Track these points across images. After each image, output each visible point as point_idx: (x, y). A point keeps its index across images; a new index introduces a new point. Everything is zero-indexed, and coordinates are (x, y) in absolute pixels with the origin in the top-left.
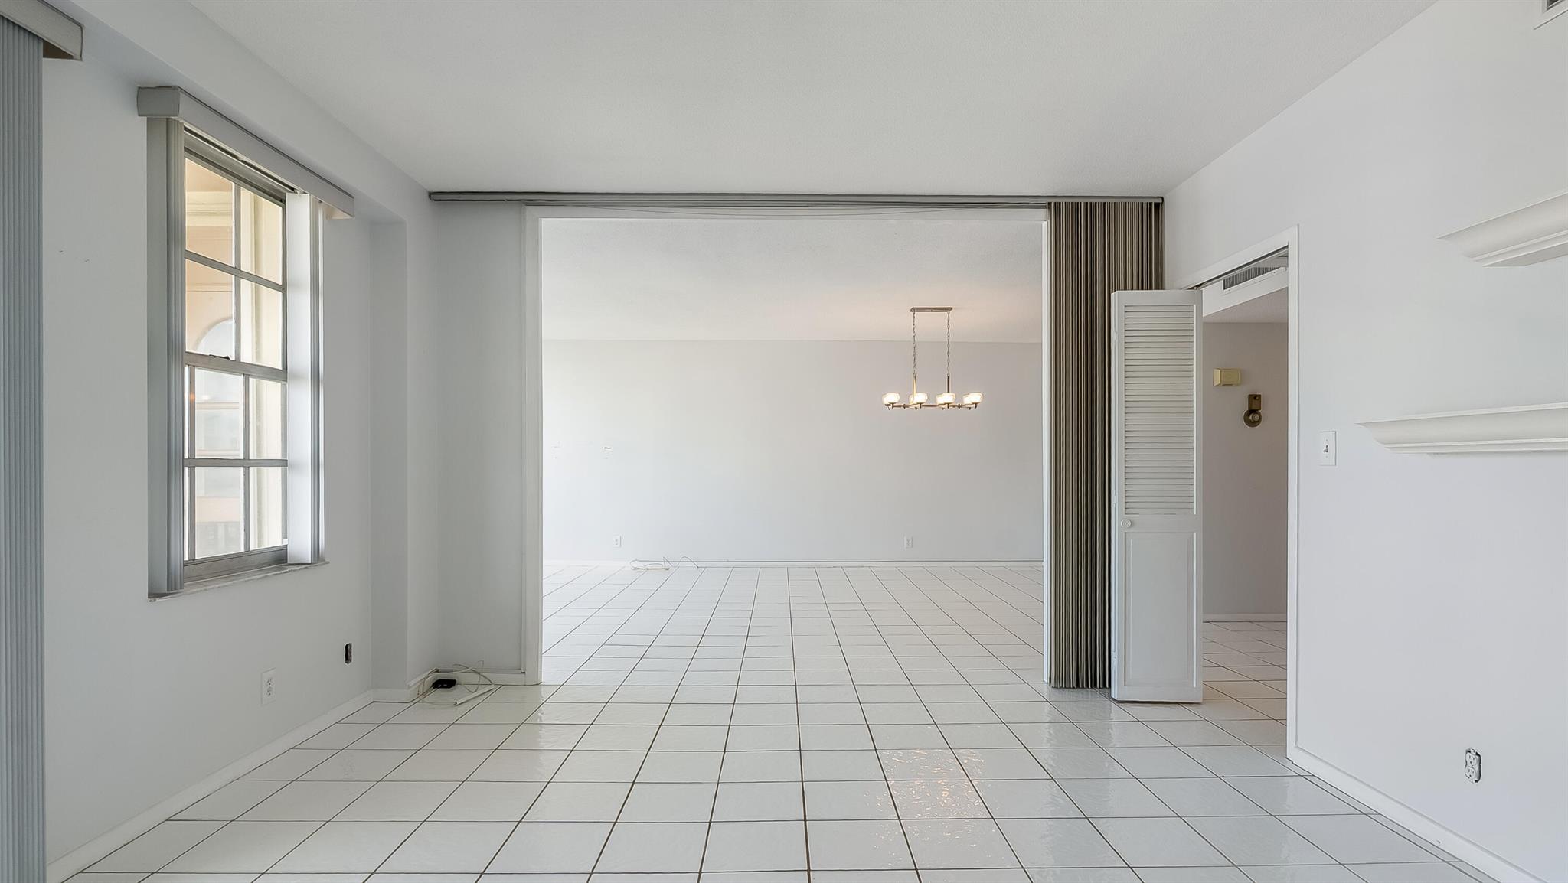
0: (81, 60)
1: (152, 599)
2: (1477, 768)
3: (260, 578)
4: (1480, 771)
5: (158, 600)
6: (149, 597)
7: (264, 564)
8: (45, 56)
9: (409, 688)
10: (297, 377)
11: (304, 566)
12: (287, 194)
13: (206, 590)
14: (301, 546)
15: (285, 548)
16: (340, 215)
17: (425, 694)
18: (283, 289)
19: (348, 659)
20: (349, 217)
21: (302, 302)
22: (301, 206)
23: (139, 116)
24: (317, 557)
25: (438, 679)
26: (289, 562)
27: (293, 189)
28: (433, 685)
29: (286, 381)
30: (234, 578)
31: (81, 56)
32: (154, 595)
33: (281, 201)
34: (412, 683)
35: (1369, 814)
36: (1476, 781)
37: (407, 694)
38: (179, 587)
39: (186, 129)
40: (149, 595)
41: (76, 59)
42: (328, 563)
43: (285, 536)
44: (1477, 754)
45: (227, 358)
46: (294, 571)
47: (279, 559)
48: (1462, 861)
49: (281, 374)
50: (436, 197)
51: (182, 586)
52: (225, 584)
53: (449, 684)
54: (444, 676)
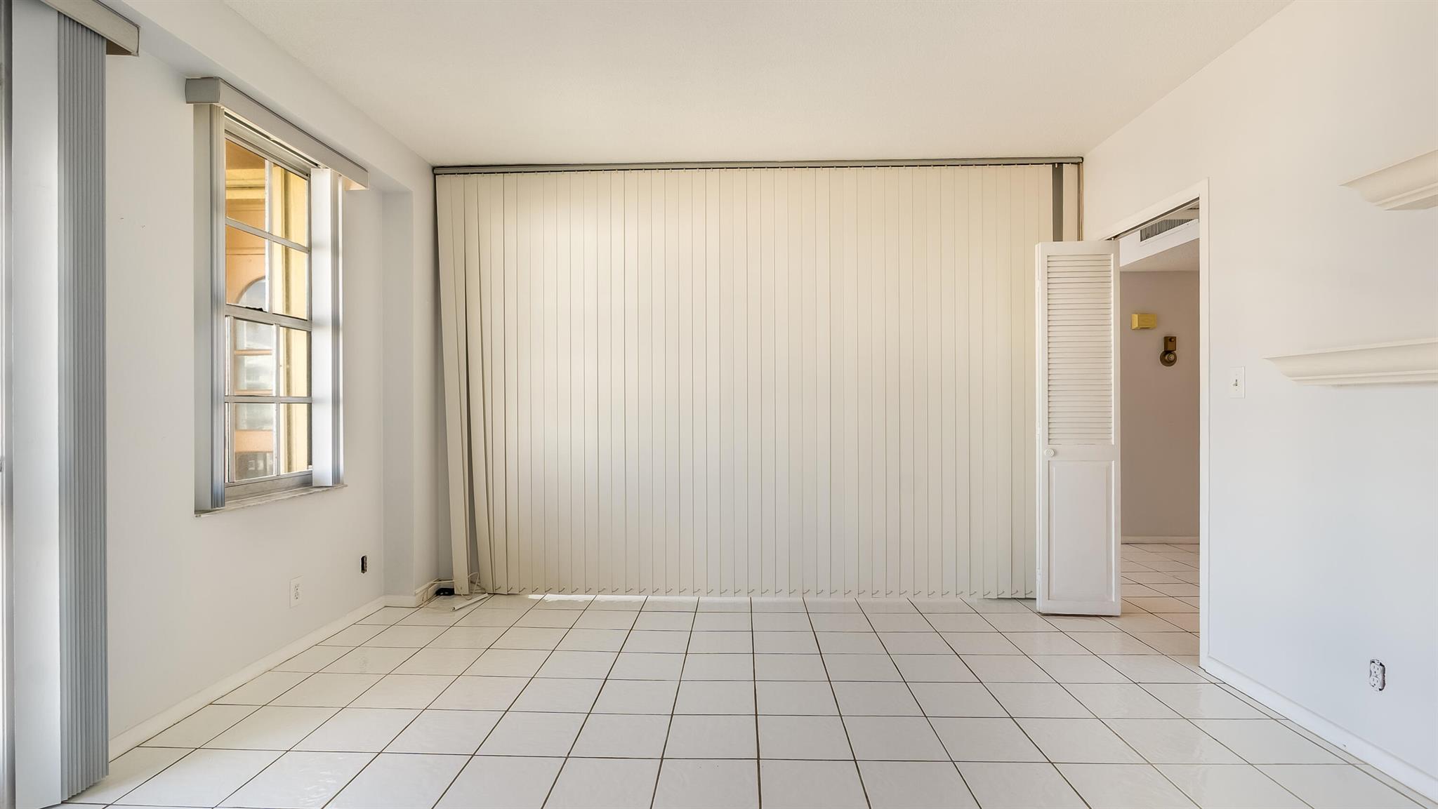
0: (138, 55)
1: (198, 515)
2: (1380, 677)
3: (290, 498)
4: (1384, 681)
5: (203, 516)
6: (195, 513)
7: (293, 486)
8: (107, 54)
9: (416, 595)
10: (321, 325)
11: (325, 489)
12: (312, 169)
13: (243, 508)
14: (323, 469)
15: (310, 473)
16: (356, 187)
17: (429, 600)
18: (309, 250)
19: (363, 569)
20: (363, 188)
21: (324, 261)
22: (323, 178)
23: (187, 103)
24: (337, 479)
25: (441, 587)
26: (314, 485)
27: (316, 165)
28: (436, 592)
29: (311, 329)
30: (267, 498)
31: (137, 52)
32: (199, 511)
33: (307, 175)
34: (418, 591)
35: (1279, 719)
36: (1380, 690)
37: (413, 601)
38: (220, 503)
39: (226, 114)
40: (195, 511)
41: (134, 55)
43: (310, 463)
44: (1381, 664)
45: (261, 310)
46: (318, 492)
47: (307, 482)
48: (1367, 764)
49: (307, 324)
50: (437, 171)
51: (223, 505)
52: (259, 503)
53: (447, 592)
54: (444, 584)
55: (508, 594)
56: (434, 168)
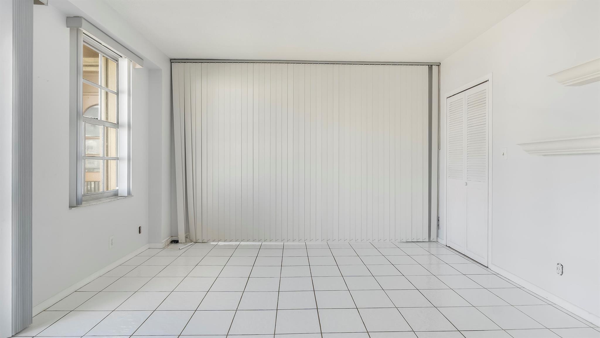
1: (71, 208)
2: (561, 270)
3: (109, 201)
4: (563, 271)
5: (73, 209)
6: (69, 208)
7: (110, 196)
8: (34, 4)
9: (162, 243)
10: (123, 126)
11: (124, 197)
12: (119, 58)
13: (90, 205)
14: (123, 188)
15: (118, 190)
16: (138, 66)
17: (168, 245)
18: (117, 94)
19: (140, 232)
20: (142, 67)
21: (124, 98)
22: (124, 63)
23: (67, 27)
24: (129, 193)
25: (173, 240)
26: (119, 195)
27: (121, 56)
28: (171, 242)
29: (118, 128)
30: (100, 201)
31: (47, 4)
32: (71, 207)
33: (116, 61)
34: (163, 241)
35: (520, 288)
36: (561, 275)
37: (161, 245)
39: (84, 33)
40: (69, 207)
42: (133, 196)
43: (117, 186)
44: (561, 265)
45: (97, 119)
46: (122, 199)
47: (116, 194)
48: (556, 304)
49: (117, 125)
50: (172, 61)
51: (81, 204)
52: (97, 203)
53: (176, 242)
54: (175, 238)
55: (202, 242)
56: (171, 60)
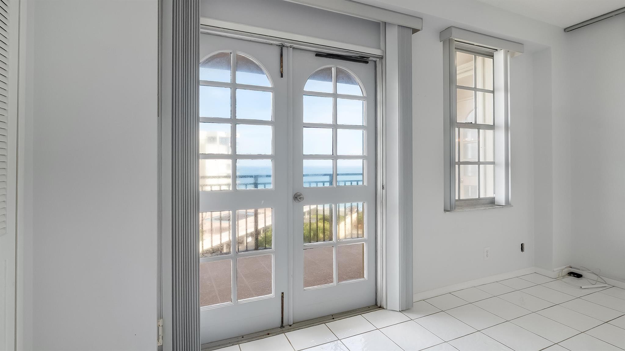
1: (445, 212)
3: (484, 209)
5: (447, 213)
7: (486, 204)
9: (553, 272)
10: (499, 127)
11: (501, 207)
12: (494, 53)
13: (463, 211)
14: (501, 198)
15: (494, 198)
17: (563, 277)
18: (493, 92)
19: (522, 249)
20: (522, 53)
21: (501, 96)
22: (500, 56)
23: (441, 42)
24: (508, 203)
25: (573, 272)
26: (495, 204)
27: (496, 50)
28: (568, 273)
29: (494, 129)
30: (473, 208)
32: (445, 210)
33: (492, 56)
37: (552, 274)
38: (453, 209)
39: (456, 41)
41: (421, 30)
42: (512, 206)
43: (494, 193)
45: (471, 123)
46: (497, 208)
47: (492, 202)
49: (492, 127)
50: (567, 30)
51: (455, 209)
52: (470, 210)
56: (564, 29)
